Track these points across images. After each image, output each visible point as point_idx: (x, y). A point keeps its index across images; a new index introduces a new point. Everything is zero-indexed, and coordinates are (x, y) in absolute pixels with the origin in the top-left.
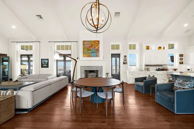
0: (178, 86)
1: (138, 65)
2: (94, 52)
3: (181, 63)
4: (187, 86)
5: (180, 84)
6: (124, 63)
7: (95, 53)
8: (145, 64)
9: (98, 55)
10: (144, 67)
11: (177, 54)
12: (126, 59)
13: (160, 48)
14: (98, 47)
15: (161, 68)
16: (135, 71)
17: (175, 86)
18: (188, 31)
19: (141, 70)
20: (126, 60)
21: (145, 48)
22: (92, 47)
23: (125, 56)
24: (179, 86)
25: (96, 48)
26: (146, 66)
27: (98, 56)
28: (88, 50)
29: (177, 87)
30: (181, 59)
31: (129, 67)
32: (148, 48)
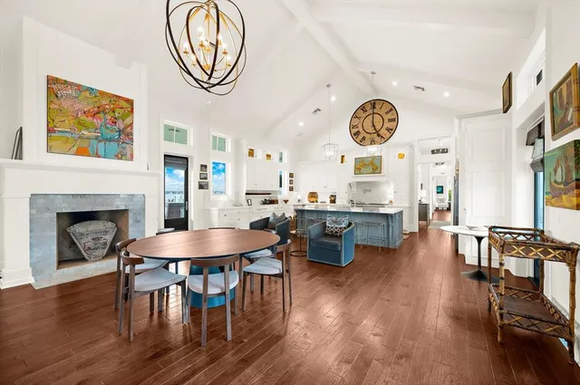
2: (110, 140)
3: (291, 189)
5: (335, 222)
6: (201, 187)
7: (114, 145)
8: (247, 190)
9: (129, 153)
10: (244, 197)
11: (285, 173)
12: (205, 176)
13: (269, 156)
14: (128, 121)
15: (267, 197)
17: (328, 227)
20: (206, 179)
21: (247, 152)
22: (101, 115)
23: (204, 167)
24: (334, 226)
25: (121, 125)
26: (247, 194)
27: (128, 156)
28: (82, 124)
29: (332, 228)
30: (291, 182)
31: (213, 197)
32: (251, 153)
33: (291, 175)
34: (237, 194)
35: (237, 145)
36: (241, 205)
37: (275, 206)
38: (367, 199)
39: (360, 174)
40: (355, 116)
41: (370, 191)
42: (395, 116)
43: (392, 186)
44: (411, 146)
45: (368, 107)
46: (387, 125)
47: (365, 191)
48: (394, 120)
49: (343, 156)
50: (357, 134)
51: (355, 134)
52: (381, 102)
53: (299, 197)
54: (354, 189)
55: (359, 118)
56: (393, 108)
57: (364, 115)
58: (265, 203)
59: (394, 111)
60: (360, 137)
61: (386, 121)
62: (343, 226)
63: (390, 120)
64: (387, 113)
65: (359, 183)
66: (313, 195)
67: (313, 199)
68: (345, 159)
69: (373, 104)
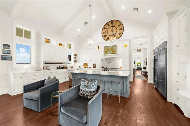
0: (84, 89)
1: (33, 63)
3: (75, 62)
4: (93, 88)
5: (86, 86)
6: (4, 59)
8: (44, 62)
10: (42, 65)
11: (73, 54)
12: (9, 52)
13: (60, 44)
16: (29, 71)
17: (81, 90)
18: (79, 36)
19: (38, 70)
20: (10, 54)
21: (44, 40)
23: (7, 46)
24: (86, 89)
26: (46, 64)
29: (84, 91)
30: (75, 58)
31: (16, 66)
32: (48, 41)
33: (75, 55)
34: (38, 63)
35: (38, 36)
36: (41, 70)
37: (64, 70)
38: (110, 66)
39: (107, 54)
40: (104, 28)
41: (111, 62)
42: (122, 27)
43: (121, 60)
44: (130, 41)
45: (110, 24)
46: (119, 32)
47: (109, 62)
48: (121, 29)
49: (99, 47)
50: (105, 36)
51: (104, 36)
52: (116, 21)
53: (79, 65)
54: (104, 62)
55: (106, 29)
56: (121, 24)
57: (108, 27)
58: (58, 68)
59: (122, 25)
60: (106, 38)
61: (118, 30)
62: (93, 90)
63: (120, 29)
64: (119, 26)
65: (106, 58)
66: (86, 64)
67: (86, 66)
68: (100, 47)
69: (112, 22)
